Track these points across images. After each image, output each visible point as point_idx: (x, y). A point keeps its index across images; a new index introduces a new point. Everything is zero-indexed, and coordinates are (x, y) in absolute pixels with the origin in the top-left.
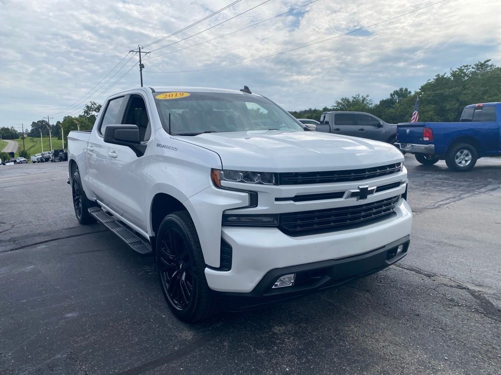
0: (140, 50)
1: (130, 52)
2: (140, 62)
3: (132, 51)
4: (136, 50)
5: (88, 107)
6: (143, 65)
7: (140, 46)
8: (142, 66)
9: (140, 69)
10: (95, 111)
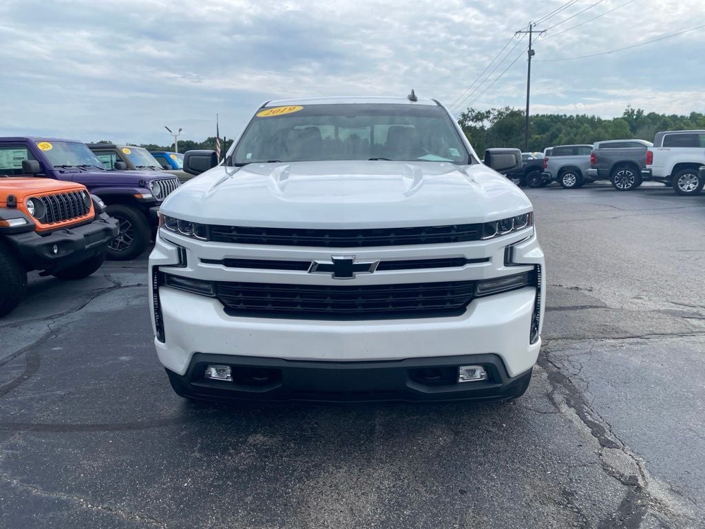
0: (531, 29)
1: (517, 33)
2: (530, 47)
3: (520, 32)
4: (526, 30)
5: (464, 115)
6: (533, 51)
7: (532, 23)
8: (531, 53)
9: (528, 58)
10: (472, 120)
